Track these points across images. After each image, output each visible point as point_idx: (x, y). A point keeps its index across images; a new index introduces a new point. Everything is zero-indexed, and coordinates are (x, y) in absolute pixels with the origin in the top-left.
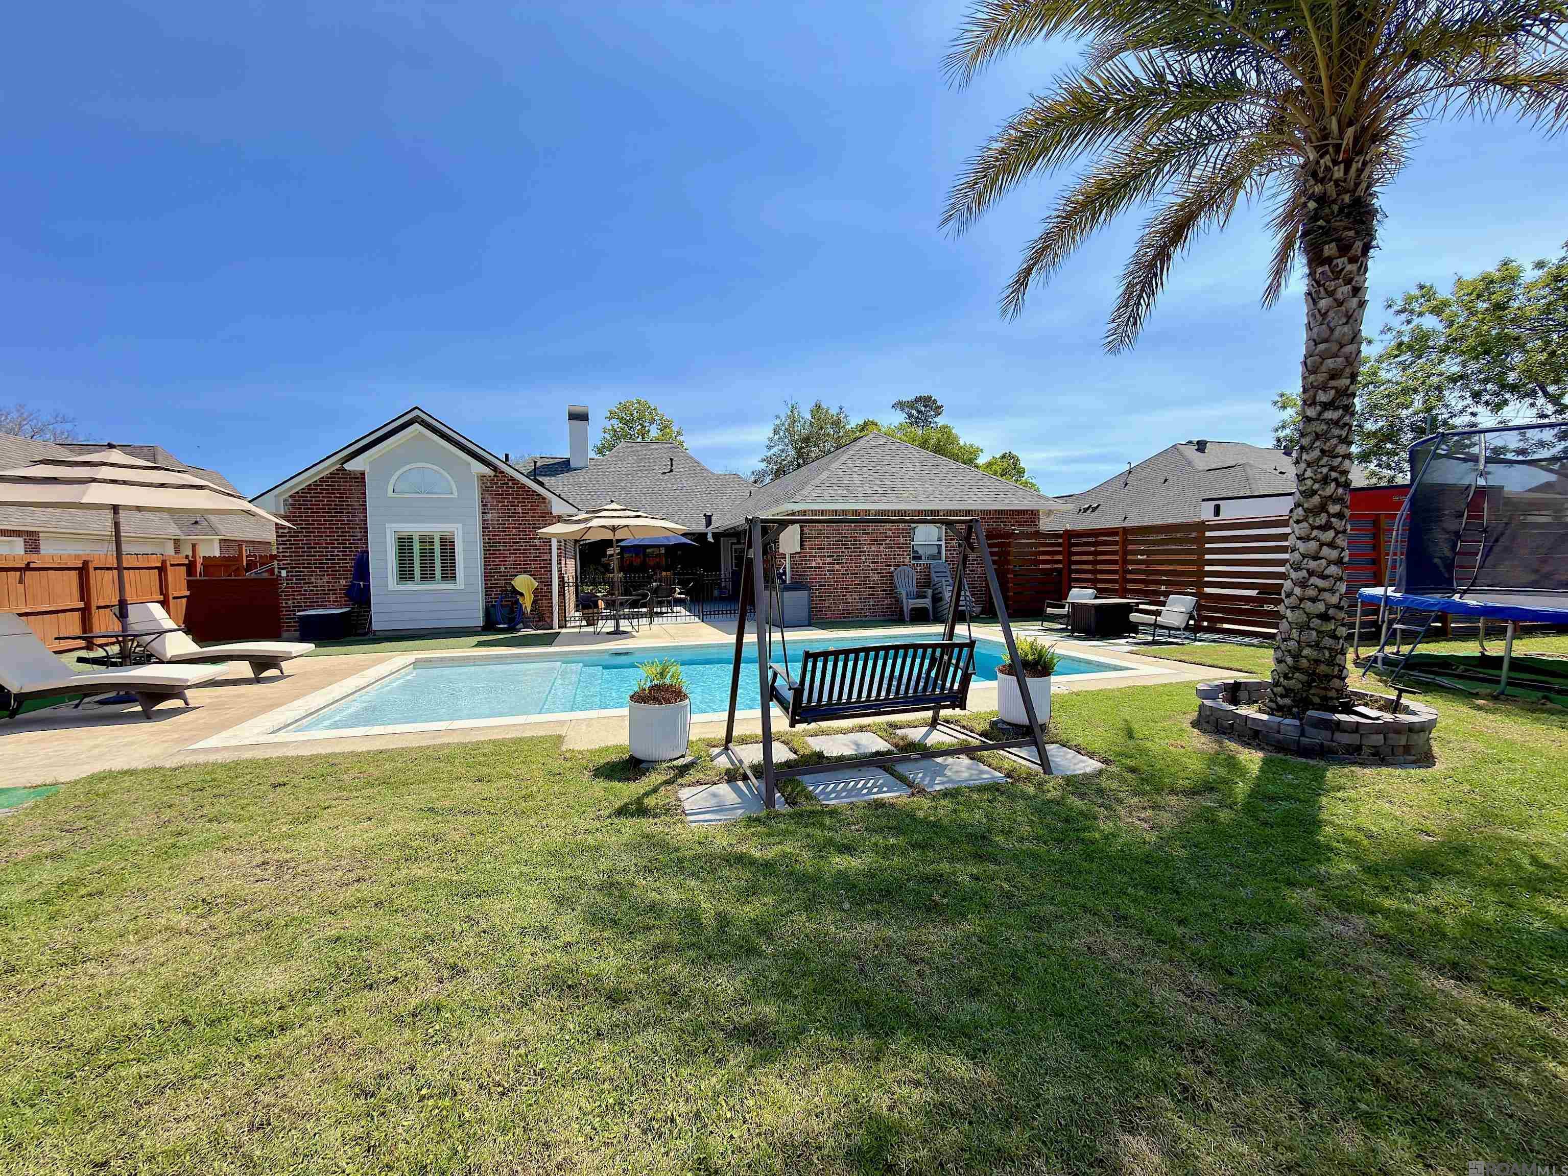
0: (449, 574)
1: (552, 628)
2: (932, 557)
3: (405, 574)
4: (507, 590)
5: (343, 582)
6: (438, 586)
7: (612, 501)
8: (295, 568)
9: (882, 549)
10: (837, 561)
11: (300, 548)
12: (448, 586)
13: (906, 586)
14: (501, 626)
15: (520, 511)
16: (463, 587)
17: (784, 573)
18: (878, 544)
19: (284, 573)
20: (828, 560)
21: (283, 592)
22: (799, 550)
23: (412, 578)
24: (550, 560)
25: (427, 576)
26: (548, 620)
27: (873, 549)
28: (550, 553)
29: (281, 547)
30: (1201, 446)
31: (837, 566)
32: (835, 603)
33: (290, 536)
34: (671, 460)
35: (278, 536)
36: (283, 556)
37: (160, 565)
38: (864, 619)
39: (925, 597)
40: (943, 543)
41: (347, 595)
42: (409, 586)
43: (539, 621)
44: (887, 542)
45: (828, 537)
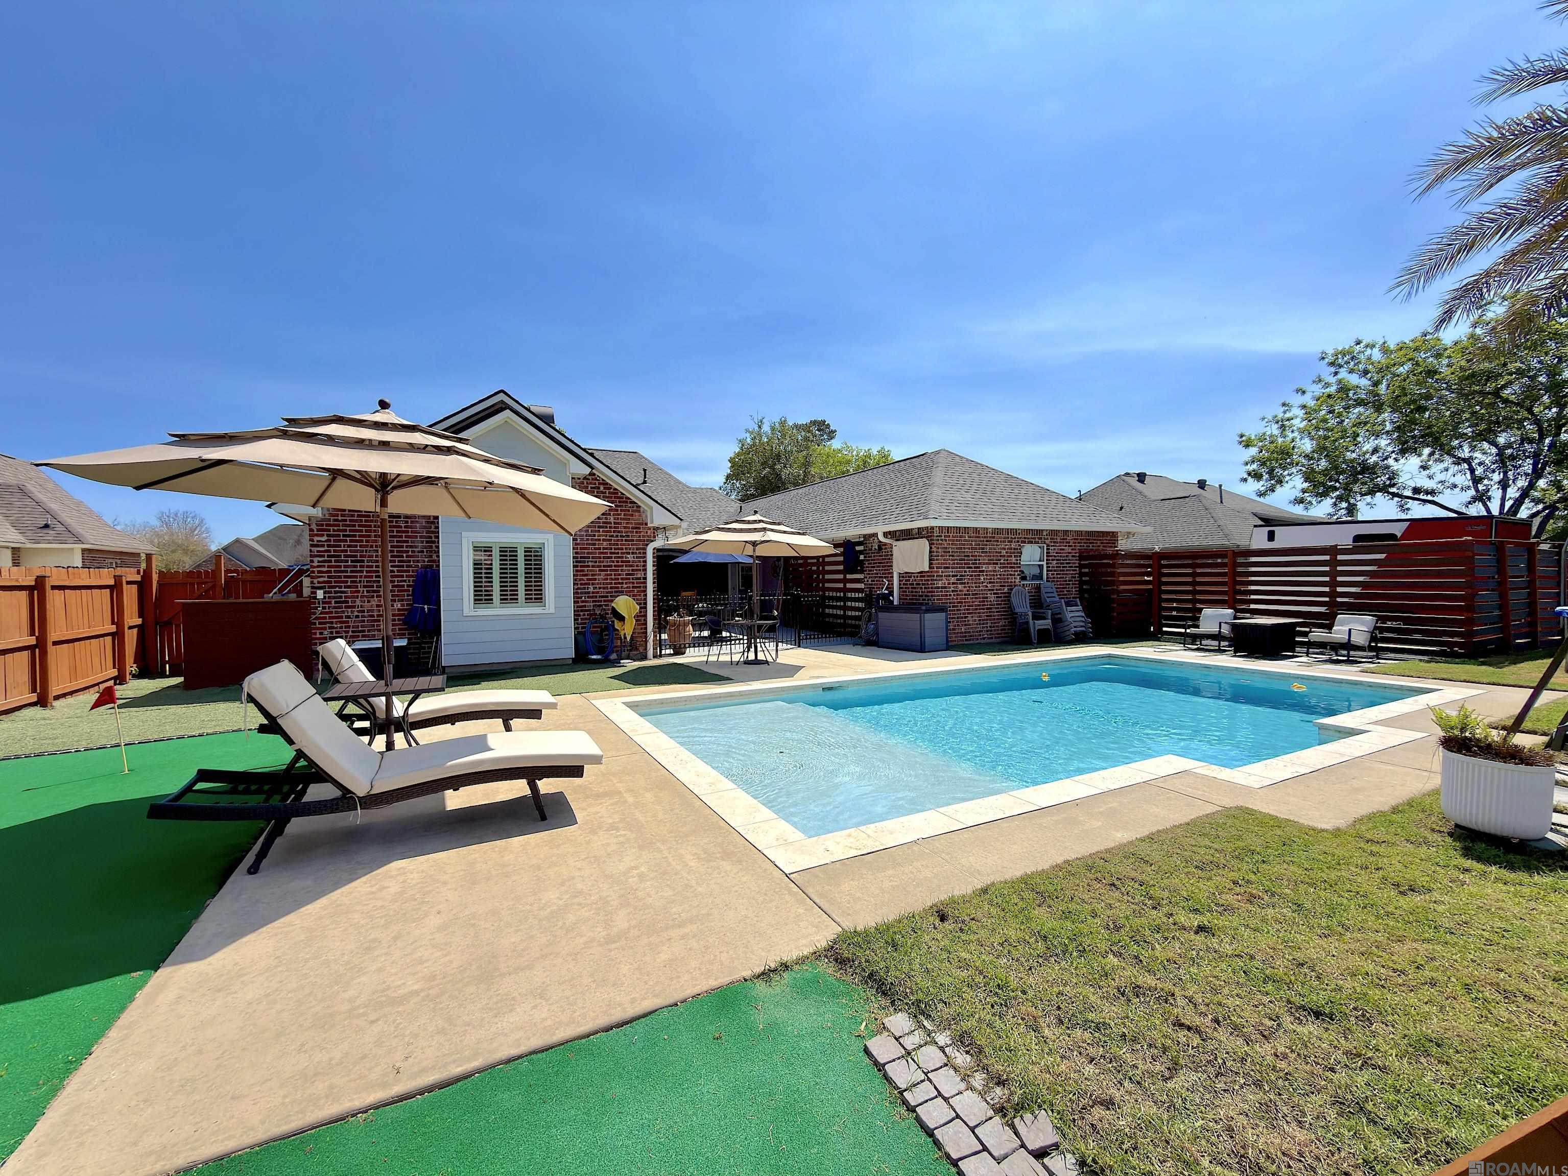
0: (536, 594)
1: (645, 658)
2: (1035, 577)
3: (482, 596)
4: (596, 614)
5: (398, 605)
6: (522, 609)
7: (756, 512)
8: (335, 587)
9: (997, 569)
10: (960, 580)
11: (342, 561)
12: (533, 609)
13: (1023, 606)
14: (594, 657)
15: (612, 520)
16: (552, 610)
17: (891, 593)
18: (994, 564)
19: (320, 594)
20: (953, 580)
21: (317, 618)
22: (927, 569)
23: (489, 600)
24: (645, 578)
25: (509, 596)
26: (641, 649)
27: (990, 569)
28: (645, 570)
29: (316, 559)
30: (1141, 477)
31: (960, 586)
32: (958, 625)
33: (329, 546)
34: (645, 470)
35: (312, 546)
36: (319, 572)
37: (112, 582)
38: (982, 641)
39: (1044, 618)
40: (1044, 563)
41: (405, 622)
42: (484, 611)
43: (631, 650)
44: (1002, 561)
45: (953, 556)
